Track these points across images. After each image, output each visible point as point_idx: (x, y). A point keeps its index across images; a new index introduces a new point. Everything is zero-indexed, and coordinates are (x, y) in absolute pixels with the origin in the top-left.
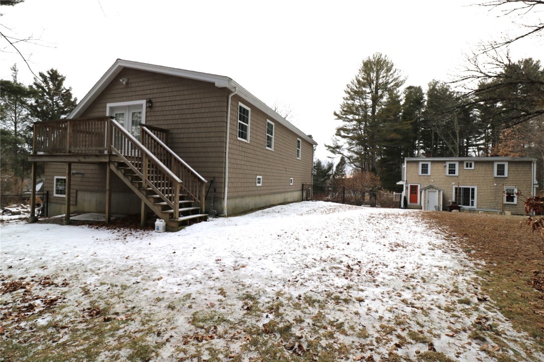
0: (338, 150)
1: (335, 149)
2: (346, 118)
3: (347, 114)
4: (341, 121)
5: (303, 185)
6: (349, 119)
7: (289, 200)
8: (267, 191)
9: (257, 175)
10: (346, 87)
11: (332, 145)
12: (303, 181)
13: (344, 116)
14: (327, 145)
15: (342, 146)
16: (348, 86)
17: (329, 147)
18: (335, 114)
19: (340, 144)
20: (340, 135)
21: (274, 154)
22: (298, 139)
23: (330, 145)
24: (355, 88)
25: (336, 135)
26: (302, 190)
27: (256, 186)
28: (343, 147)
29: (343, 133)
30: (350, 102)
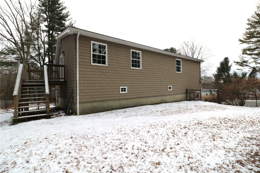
0: (245, 64)
1: (243, 63)
2: (251, 41)
3: (249, 39)
4: (245, 44)
5: (187, 90)
6: (252, 42)
7: (167, 101)
8: (135, 96)
9: (120, 86)
10: (248, 21)
11: (240, 61)
12: (187, 87)
13: (248, 41)
14: (236, 61)
15: (247, 61)
16: (248, 20)
17: (238, 63)
18: (240, 41)
19: (246, 59)
20: (246, 54)
21: (143, 71)
22: (176, 59)
23: (238, 61)
24: (256, 20)
25: (243, 54)
26: (187, 93)
27: (120, 94)
28: (249, 61)
29: (248, 52)
30: (252, 30)
